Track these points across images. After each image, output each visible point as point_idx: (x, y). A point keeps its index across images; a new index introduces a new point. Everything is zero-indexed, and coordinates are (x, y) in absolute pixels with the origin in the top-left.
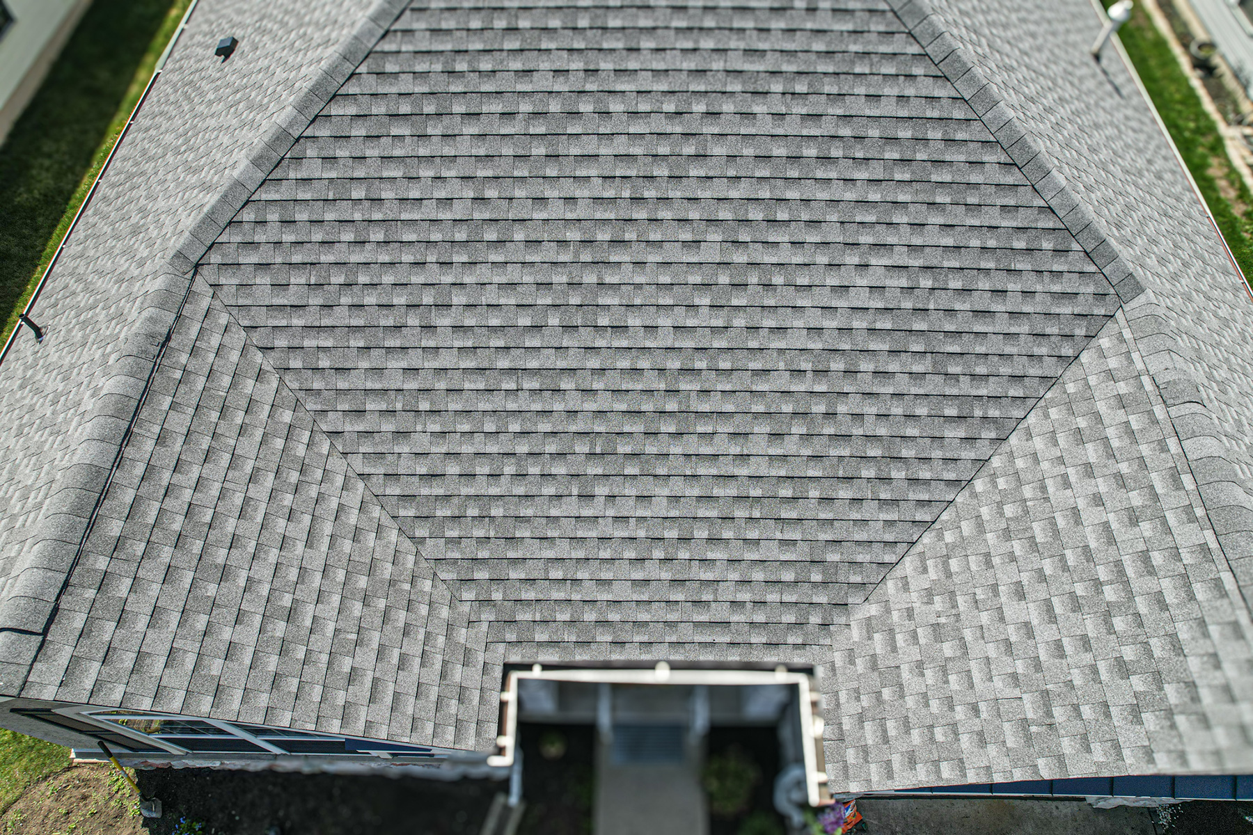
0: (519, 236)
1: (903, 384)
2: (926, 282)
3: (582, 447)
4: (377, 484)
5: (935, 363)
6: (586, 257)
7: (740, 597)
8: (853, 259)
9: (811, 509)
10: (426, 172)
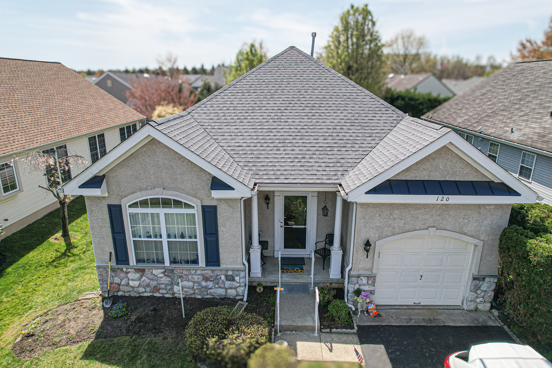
0: (264, 108)
1: (355, 131)
2: (357, 115)
3: (278, 141)
4: (225, 148)
5: (362, 127)
6: (279, 111)
7: (319, 169)
8: (339, 112)
9: (335, 152)
10: (244, 100)
